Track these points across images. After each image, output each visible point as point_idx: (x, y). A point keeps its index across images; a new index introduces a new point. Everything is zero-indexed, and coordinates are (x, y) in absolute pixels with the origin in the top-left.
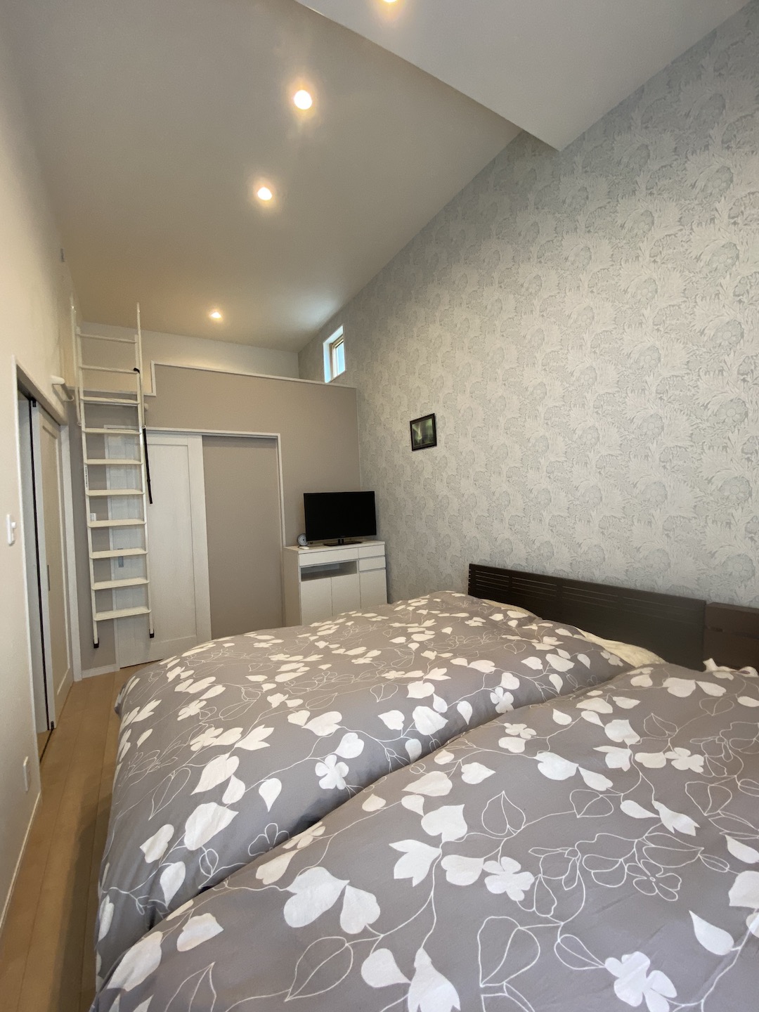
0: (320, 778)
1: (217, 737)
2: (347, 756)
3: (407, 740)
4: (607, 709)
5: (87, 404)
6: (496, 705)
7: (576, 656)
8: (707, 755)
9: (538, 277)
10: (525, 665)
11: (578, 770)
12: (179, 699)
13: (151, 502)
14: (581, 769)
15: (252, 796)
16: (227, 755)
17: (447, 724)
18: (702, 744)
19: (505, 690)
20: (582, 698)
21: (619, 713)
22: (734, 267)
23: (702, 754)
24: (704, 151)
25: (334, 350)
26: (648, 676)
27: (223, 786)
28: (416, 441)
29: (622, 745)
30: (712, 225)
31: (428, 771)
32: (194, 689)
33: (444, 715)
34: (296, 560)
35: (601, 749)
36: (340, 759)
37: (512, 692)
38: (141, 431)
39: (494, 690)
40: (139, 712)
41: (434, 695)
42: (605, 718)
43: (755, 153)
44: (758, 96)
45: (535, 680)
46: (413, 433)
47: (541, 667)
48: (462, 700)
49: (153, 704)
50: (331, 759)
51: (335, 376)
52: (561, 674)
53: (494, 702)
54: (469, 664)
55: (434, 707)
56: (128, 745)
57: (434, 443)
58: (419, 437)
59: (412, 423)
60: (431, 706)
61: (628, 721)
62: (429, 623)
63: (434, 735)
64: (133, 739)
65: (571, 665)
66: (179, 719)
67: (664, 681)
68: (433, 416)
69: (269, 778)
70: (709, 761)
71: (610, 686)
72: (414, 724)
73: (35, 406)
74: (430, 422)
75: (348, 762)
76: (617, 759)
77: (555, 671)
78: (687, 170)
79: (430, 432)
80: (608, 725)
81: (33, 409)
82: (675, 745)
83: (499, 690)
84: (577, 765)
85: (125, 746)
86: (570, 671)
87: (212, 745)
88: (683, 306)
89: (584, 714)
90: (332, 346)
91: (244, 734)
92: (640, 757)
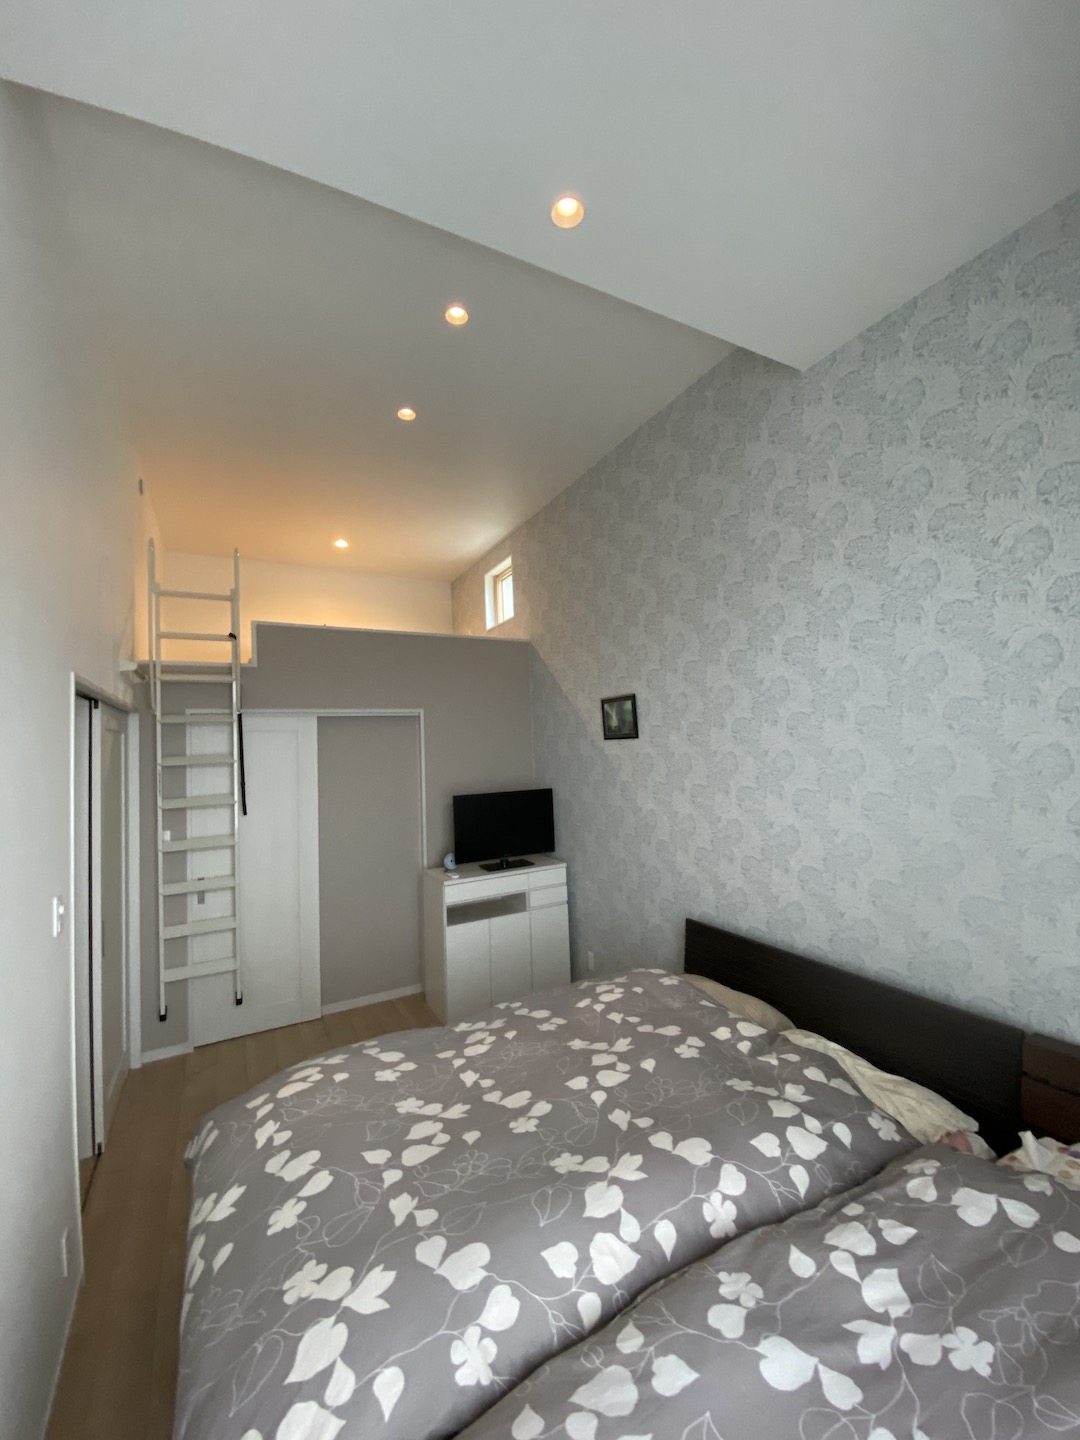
0: (457, 1367)
1: (318, 1281)
2: (493, 1327)
3: (581, 1294)
4: (868, 1248)
5: (164, 683)
6: (710, 1224)
7: (831, 1126)
8: (999, 1344)
9: (775, 534)
10: (755, 1149)
11: (816, 1371)
12: (270, 1192)
13: (245, 813)
14: (821, 1367)
15: (363, 1397)
16: (333, 1319)
17: (639, 1263)
18: (994, 1321)
19: (725, 1197)
20: (833, 1220)
21: (886, 1254)
22: (1047, 561)
23: (993, 1341)
24: (1001, 397)
25: (499, 585)
26: (931, 1178)
27: (325, 1375)
28: (610, 728)
29: (883, 1319)
30: (1014, 500)
31: (606, 1364)
32: (291, 1174)
33: (635, 1247)
34: (440, 895)
35: (852, 1326)
36: (485, 1333)
37: (735, 1200)
38: (235, 717)
39: (708, 1197)
40: (216, 1202)
41: (623, 1211)
42: (865, 1264)
43: (1074, 408)
44: (1077, 330)
45: (769, 1176)
46: (605, 716)
47: (777, 1153)
48: (662, 1219)
49: (235, 1193)
50: (473, 1332)
51: (501, 621)
52: (807, 1165)
53: (708, 1219)
54: (674, 1147)
55: (622, 1234)
56: (200, 1266)
57: (634, 734)
58: (614, 722)
59: (604, 702)
60: (615, 1230)
61: (894, 1272)
62: (623, 1045)
63: (619, 1285)
64: (208, 1254)
65: (821, 1146)
66: (270, 1232)
67: (955, 1193)
68: (633, 698)
69: (387, 1366)
70: (1002, 1354)
71: (877, 1196)
72: (592, 1268)
73: (96, 707)
74: (628, 705)
75: (496, 1336)
76: (875, 1346)
77: (797, 1160)
78: (976, 420)
79: (629, 717)
80: (868, 1280)
81: (94, 711)
82: (958, 1322)
83: (716, 1198)
84: (814, 1360)
85: (196, 1266)
86: (820, 1158)
87: (312, 1298)
88: (976, 603)
89: (834, 1257)
90: (496, 578)
91: (356, 1281)
92: (908, 1341)
